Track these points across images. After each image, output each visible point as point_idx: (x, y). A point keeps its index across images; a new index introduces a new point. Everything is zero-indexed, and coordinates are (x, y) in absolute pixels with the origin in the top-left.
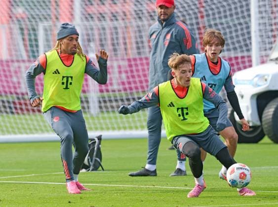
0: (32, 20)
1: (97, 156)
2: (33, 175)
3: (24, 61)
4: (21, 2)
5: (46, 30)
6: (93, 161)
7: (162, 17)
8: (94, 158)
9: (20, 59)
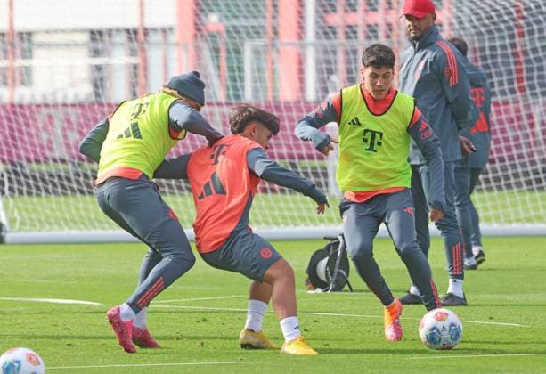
0: (235, 35)
1: (341, 266)
2: (234, 296)
3: (219, 104)
4: (217, 5)
5: (256, 52)
6: (335, 274)
7: (412, 35)
8: (336, 270)
9: (214, 100)
